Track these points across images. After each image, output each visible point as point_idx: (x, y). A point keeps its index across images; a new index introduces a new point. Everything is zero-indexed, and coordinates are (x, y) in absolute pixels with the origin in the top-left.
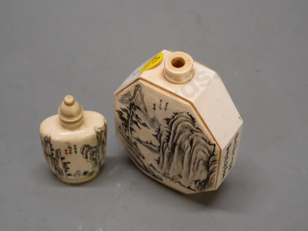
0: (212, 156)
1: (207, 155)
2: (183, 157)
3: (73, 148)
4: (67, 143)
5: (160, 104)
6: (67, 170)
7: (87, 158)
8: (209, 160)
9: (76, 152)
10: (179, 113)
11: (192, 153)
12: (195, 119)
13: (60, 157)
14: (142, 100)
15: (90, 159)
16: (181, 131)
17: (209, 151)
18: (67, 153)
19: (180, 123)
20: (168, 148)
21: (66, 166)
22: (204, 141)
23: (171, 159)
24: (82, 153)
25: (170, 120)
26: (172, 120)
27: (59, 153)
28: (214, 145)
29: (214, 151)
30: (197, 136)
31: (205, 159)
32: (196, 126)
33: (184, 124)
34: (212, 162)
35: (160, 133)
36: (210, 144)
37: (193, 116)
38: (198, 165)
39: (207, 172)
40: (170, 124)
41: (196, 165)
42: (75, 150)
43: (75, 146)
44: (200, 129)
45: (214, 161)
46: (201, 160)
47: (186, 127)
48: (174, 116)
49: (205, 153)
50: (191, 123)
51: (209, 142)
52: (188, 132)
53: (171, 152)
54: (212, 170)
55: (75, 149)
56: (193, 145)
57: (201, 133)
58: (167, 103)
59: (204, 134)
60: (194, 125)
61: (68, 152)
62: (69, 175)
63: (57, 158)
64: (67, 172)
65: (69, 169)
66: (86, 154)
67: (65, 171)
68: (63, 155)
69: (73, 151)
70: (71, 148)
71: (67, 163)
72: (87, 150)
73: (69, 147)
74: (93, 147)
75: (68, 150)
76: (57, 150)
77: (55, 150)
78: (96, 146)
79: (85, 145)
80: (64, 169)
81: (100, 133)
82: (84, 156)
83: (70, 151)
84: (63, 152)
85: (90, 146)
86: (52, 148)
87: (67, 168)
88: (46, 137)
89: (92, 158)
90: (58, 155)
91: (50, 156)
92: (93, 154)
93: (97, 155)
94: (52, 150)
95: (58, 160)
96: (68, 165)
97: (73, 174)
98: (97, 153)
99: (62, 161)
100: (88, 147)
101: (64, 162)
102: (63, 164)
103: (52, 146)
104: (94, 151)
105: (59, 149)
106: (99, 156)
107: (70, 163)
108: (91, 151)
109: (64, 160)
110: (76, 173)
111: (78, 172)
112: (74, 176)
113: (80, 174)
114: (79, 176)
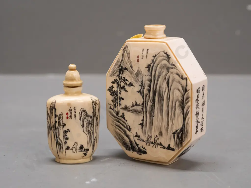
0: (186, 92)
1: (181, 93)
2: (162, 105)
3: (73, 111)
4: (69, 104)
5: (143, 54)
6: (67, 141)
7: (83, 127)
8: (183, 98)
9: (75, 116)
10: (157, 54)
11: (169, 95)
12: (169, 56)
13: (62, 124)
14: (128, 58)
15: (86, 129)
16: (159, 73)
17: (183, 87)
18: (67, 118)
19: (158, 64)
20: (150, 100)
22: (178, 76)
23: (152, 114)
24: (80, 119)
25: (151, 65)
26: (152, 65)
28: (186, 79)
29: (186, 86)
30: (172, 73)
31: (180, 98)
32: (171, 63)
33: (161, 65)
34: (186, 100)
35: (143, 85)
36: (183, 79)
37: (168, 53)
38: (175, 109)
39: (183, 116)
40: (150, 70)
41: (173, 109)
43: (75, 108)
44: (174, 65)
45: (188, 98)
46: (177, 100)
47: (163, 67)
48: (154, 59)
49: (179, 90)
50: (167, 60)
51: (182, 76)
52: (165, 72)
53: (153, 104)
54: (187, 112)
55: (75, 112)
56: (170, 85)
57: (175, 68)
58: (148, 50)
59: (177, 69)
60: (169, 62)
61: (69, 116)
62: (68, 148)
63: (59, 126)
64: (66, 144)
65: (68, 140)
66: (83, 122)
67: (65, 143)
68: (65, 120)
69: (73, 114)
70: (71, 111)
71: (67, 132)
72: (85, 117)
73: (70, 109)
74: (89, 115)
75: (69, 113)
76: (60, 114)
77: (58, 115)
78: (92, 116)
79: (83, 110)
80: (64, 140)
81: (95, 103)
82: (82, 124)
83: (71, 114)
84: (65, 116)
85: (86, 113)
86: (56, 114)
87: (66, 138)
88: (52, 103)
89: (88, 129)
90: (60, 121)
91: (53, 127)
92: (89, 124)
93: (92, 128)
94: (56, 116)
95: (60, 129)
96: (68, 134)
97: (71, 147)
98: (92, 125)
99: (63, 129)
100: (85, 113)
101: (65, 131)
102: (64, 134)
103: (56, 111)
104: (90, 122)
105: (62, 113)
106: (93, 131)
107: (69, 131)
108: (87, 120)
109: (65, 127)
110: (74, 146)
111: (75, 144)
112: (72, 149)
113: (77, 148)
114: (76, 150)
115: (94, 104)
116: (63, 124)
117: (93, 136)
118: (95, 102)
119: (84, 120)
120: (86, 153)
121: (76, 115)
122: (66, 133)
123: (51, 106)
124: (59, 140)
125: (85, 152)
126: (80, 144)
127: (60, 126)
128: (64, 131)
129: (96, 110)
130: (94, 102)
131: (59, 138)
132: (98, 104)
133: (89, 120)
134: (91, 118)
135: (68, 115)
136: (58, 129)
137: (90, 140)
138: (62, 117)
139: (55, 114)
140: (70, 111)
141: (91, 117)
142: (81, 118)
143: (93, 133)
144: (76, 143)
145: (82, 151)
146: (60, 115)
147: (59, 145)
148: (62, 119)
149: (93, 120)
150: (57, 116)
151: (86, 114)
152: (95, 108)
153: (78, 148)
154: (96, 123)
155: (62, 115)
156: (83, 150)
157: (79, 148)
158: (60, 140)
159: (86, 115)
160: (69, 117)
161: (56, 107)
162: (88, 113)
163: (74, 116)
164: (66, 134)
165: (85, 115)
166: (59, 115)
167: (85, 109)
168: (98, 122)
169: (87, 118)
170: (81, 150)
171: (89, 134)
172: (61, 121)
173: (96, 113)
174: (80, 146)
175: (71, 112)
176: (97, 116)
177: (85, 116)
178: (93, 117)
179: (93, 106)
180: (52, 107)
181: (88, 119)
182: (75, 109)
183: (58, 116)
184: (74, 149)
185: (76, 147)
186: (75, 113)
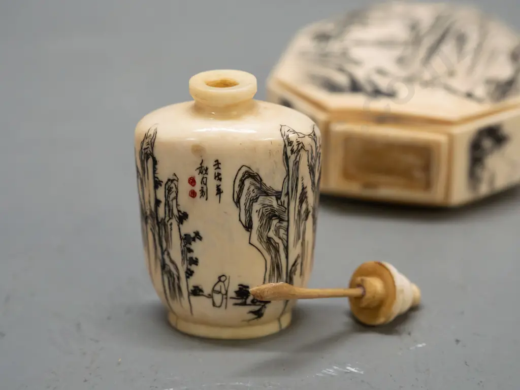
3: (212, 171)
4: (198, 150)
6: (193, 267)
7: (248, 227)
9: (219, 191)
13: (175, 212)
15: (260, 237)
18: (193, 194)
21: (190, 251)
24: (237, 203)
27: (173, 195)
42: (218, 183)
43: (217, 164)
55: (218, 177)
61: (197, 188)
62: (197, 291)
63: (167, 218)
64: (190, 277)
65: (197, 265)
66: (249, 211)
67: (186, 272)
68: (184, 201)
69: (212, 184)
70: (206, 173)
71: (194, 240)
72: (253, 195)
73: (201, 167)
74: (271, 189)
75: (198, 179)
76: (169, 180)
77: (165, 180)
78: (281, 192)
79: (246, 172)
80: (183, 263)
81: (295, 148)
82: (243, 219)
83: (204, 182)
84: (184, 188)
85: (260, 181)
86: (156, 175)
87: (191, 258)
88: (146, 137)
89: (265, 234)
90: (170, 202)
91: (151, 215)
92: (270, 219)
93: (282, 232)
94: (157, 183)
95: (169, 227)
96: (196, 246)
97: (207, 290)
98: (281, 220)
99: (179, 229)
100: (254, 182)
101: (185, 235)
102: (183, 244)
103: (157, 166)
104: (273, 211)
105: (175, 178)
106: (287, 242)
107: (200, 238)
108: (264, 205)
109: (185, 222)
110: (217, 288)
111: (220, 281)
112: (210, 296)
113: (226, 294)
114: (224, 300)
115: (292, 151)
116: (179, 211)
117: (287, 257)
118: (295, 144)
119: (251, 206)
120: (260, 310)
121: (221, 187)
122: (190, 244)
123: (143, 148)
124: (167, 261)
125: (256, 308)
126: (238, 284)
127: (170, 219)
128: (183, 235)
129: (297, 169)
130: (290, 143)
131: (169, 254)
132: (307, 147)
133: (271, 206)
134: (278, 198)
135: (193, 186)
136: (165, 225)
137: (273, 270)
138: (174, 189)
139: (155, 177)
140: (202, 173)
141: (278, 195)
142: (239, 198)
143: (286, 248)
144: (223, 279)
145: (244, 304)
146: (169, 183)
147: (168, 278)
148: (177, 195)
149: (286, 205)
150: (161, 185)
151: (258, 185)
152: (297, 163)
153: (231, 293)
154: (299, 212)
155: (175, 182)
156: (249, 301)
157: (234, 295)
158: (173, 262)
159: (259, 189)
160: (199, 194)
161: (157, 154)
162: (264, 181)
163: (215, 192)
164: (188, 246)
165: (257, 188)
166: (167, 183)
167: (254, 169)
168: (307, 209)
169: (261, 198)
170: (239, 301)
171: (269, 250)
172: (172, 200)
173: (297, 179)
174: (237, 288)
175: (205, 176)
176: (303, 189)
177: (255, 191)
178: (287, 194)
179: (287, 159)
180: (145, 149)
181: (267, 202)
182: (218, 168)
183: (163, 185)
184: (218, 298)
185: (223, 291)
186: (220, 179)
